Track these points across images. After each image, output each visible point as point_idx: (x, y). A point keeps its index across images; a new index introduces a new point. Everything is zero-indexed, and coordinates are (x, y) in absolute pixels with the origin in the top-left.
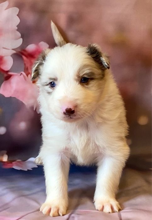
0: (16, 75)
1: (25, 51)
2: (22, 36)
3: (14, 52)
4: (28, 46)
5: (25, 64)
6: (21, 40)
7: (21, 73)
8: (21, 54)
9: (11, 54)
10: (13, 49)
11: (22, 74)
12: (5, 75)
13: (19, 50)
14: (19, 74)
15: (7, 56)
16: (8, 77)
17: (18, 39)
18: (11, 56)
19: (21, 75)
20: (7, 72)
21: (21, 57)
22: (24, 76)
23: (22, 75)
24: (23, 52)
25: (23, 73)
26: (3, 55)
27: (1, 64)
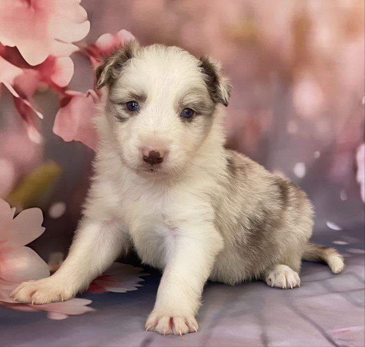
0: (80, 96)
1: (94, 46)
2: (90, 18)
3: (76, 48)
4: (99, 36)
6: (88, 23)
7: (87, 92)
8: (87, 54)
9: (70, 53)
10: (74, 43)
11: (89, 93)
12: (61, 97)
13: (85, 45)
14: (86, 95)
15: (63, 56)
16: (66, 101)
17: (81, 23)
18: (71, 56)
19: (88, 96)
20: (65, 89)
21: (89, 59)
22: (94, 98)
23: (90, 97)
24: (92, 49)
25: (92, 91)
26: (55, 54)
27: (53, 72)
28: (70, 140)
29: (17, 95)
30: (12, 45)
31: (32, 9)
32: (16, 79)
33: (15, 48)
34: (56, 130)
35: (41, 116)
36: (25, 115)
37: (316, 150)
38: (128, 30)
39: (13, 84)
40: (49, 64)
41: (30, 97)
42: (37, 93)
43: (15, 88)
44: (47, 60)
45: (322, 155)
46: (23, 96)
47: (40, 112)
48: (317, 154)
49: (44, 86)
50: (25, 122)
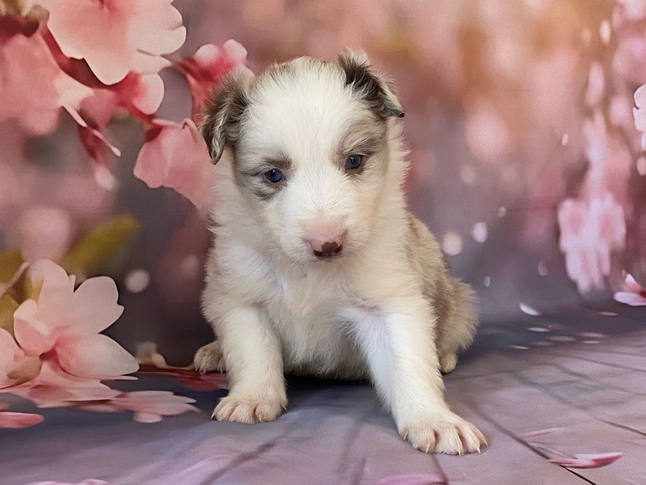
0: (173, 127)
1: (192, 61)
2: (186, 23)
3: (167, 63)
4: (199, 48)
5: (193, 98)
6: (184, 29)
7: (183, 122)
8: (184, 72)
9: (159, 69)
10: (163, 56)
11: (186, 124)
12: (147, 127)
13: (180, 60)
14: (181, 126)
15: (149, 73)
16: (154, 133)
17: (174, 29)
18: (159, 74)
19: (184, 128)
20: (151, 117)
21: (185, 78)
22: (191, 130)
23: (187, 128)
24: (189, 64)
25: (189, 121)
26: (138, 70)
27: (136, 94)
28: (158, 185)
29: (83, 124)
30: (79, 57)
31: (105, 9)
32: (84, 102)
33: (83, 60)
34: (138, 172)
35: (117, 152)
36: (93, 150)
37: (501, 205)
38: (238, 40)
39: (79, 109)
40: (129, 84)
41: (102, 126)
42: (113, 121)
43: (82, 113)
44: (126, 78)
45: (509, 211)
46: (93, 125)
47: (116, 147)
48: (503, 210)
49: (123, 112)
50: (92, 161)
